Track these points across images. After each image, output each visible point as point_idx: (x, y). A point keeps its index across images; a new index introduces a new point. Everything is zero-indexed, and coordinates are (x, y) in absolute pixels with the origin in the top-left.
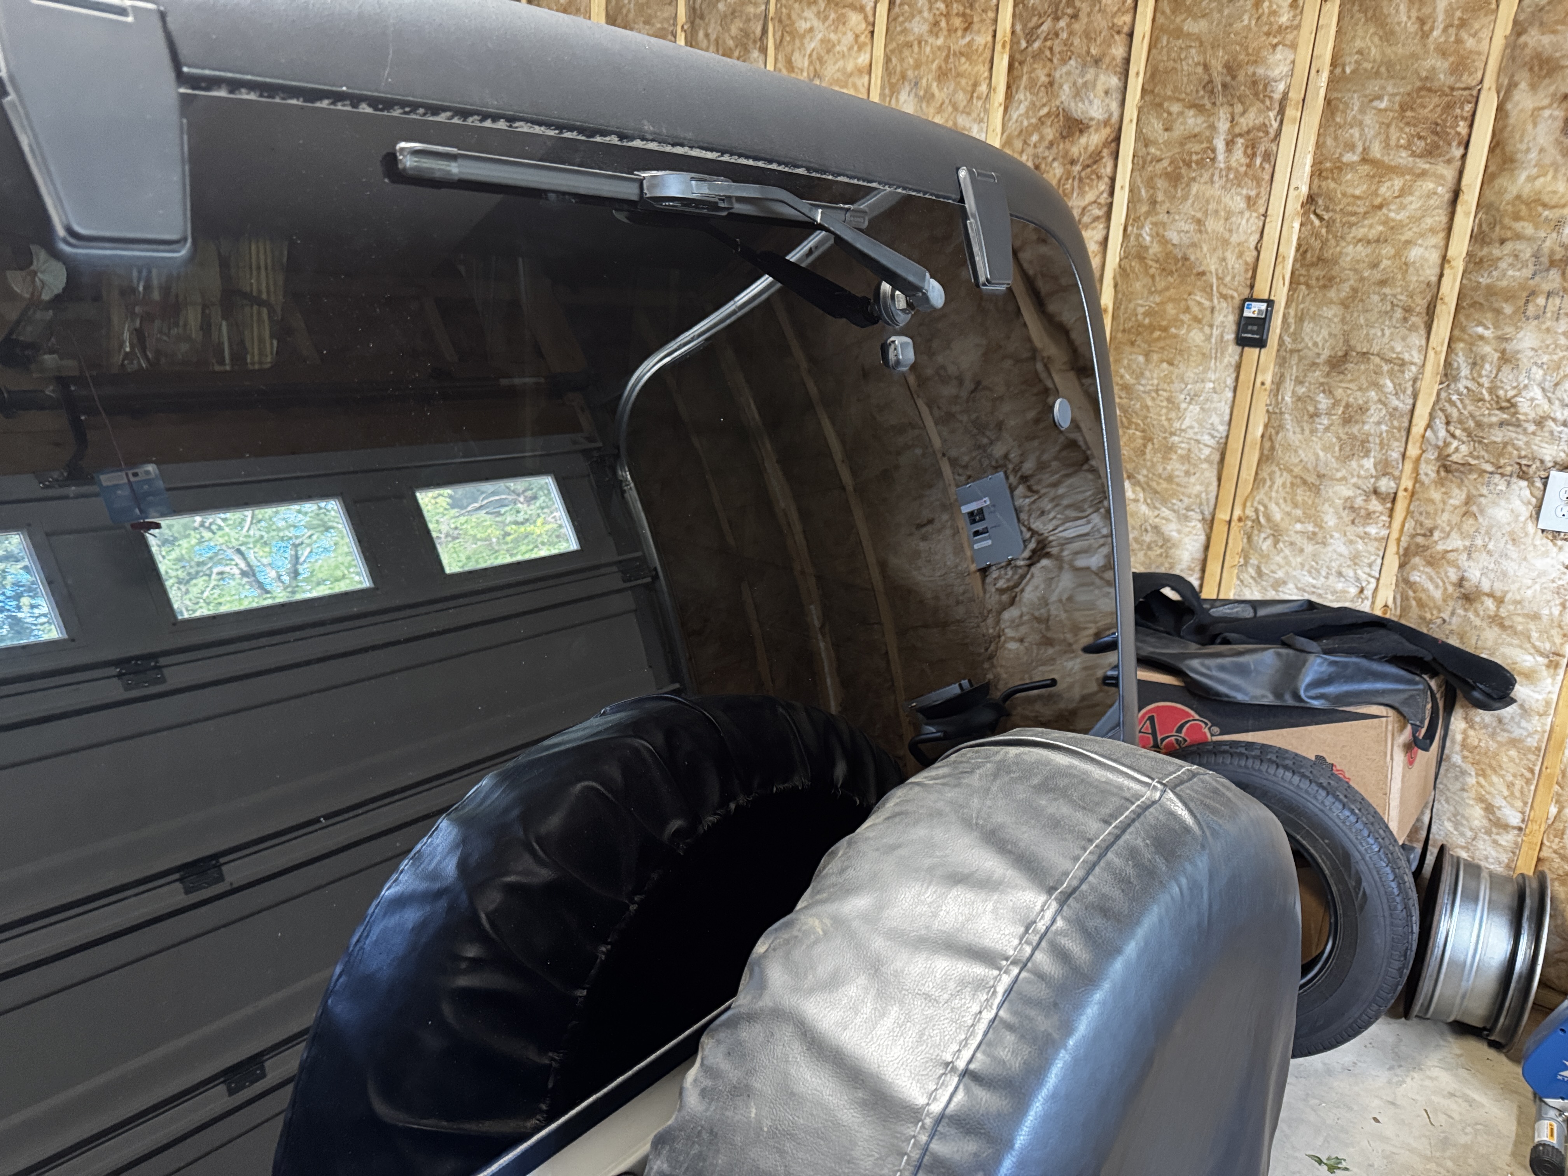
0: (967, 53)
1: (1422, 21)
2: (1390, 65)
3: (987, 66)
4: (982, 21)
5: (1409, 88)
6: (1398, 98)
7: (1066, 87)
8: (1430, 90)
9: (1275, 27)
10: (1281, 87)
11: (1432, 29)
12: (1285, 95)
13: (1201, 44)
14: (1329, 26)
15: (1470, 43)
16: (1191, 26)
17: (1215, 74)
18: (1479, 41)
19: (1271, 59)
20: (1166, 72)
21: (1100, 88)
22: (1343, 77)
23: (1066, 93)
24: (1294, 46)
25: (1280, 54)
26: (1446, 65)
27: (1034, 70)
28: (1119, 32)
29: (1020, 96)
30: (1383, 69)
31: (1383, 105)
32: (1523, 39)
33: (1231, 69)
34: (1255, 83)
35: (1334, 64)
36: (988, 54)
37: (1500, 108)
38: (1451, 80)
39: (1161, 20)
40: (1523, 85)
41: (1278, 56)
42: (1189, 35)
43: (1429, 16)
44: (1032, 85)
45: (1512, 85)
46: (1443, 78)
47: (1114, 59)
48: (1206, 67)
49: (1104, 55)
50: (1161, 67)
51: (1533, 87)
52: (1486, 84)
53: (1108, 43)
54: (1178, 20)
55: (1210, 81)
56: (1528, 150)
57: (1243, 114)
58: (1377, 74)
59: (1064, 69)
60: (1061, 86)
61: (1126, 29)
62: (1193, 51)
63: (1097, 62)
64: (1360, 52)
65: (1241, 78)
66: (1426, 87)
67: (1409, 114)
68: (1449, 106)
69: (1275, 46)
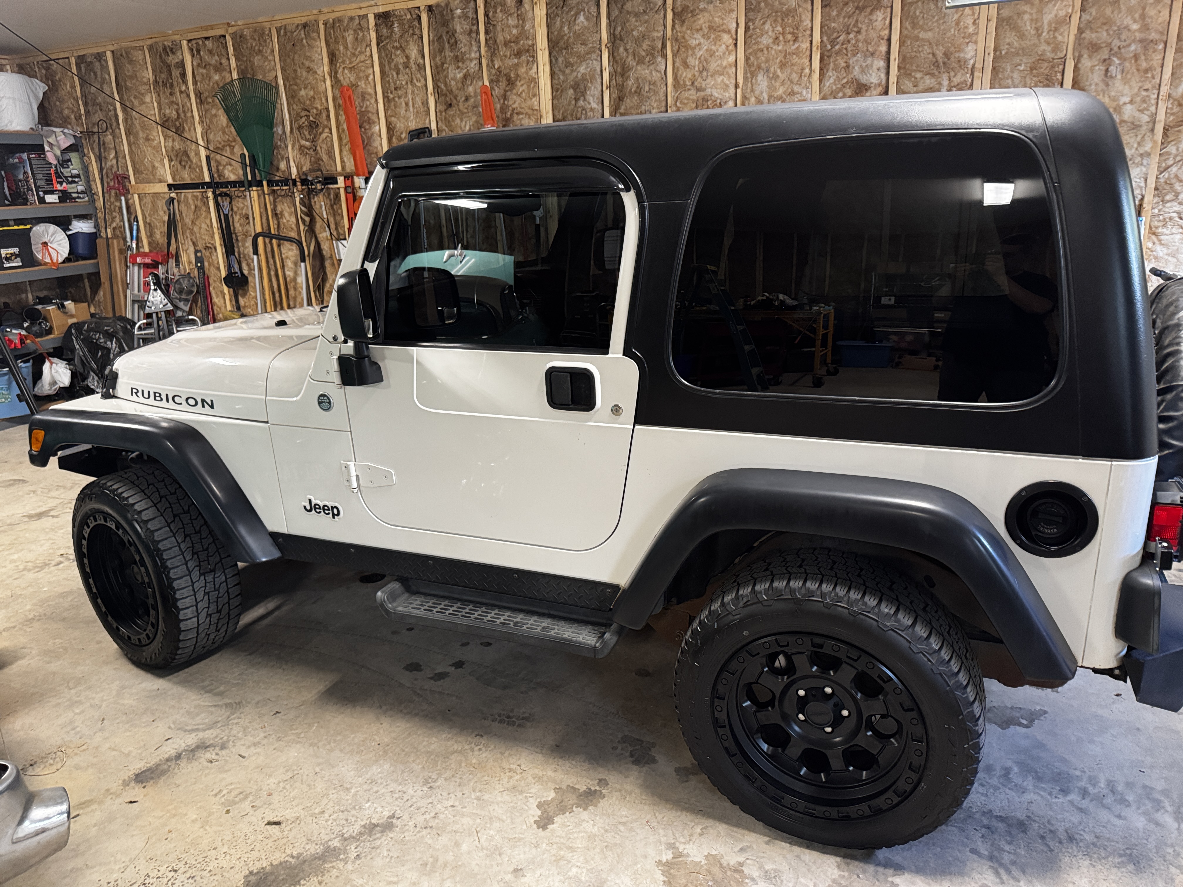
0: (797, 53)
1: (1037, 29)
2: (1023, 49)
3: (808, 59)
4: (803, 36)
5: (1033, 60)
6: (1029, 65)
7: (856, 68)
8: (1043, 60)
9: (967, 34)
10: (972, 62)
11: (1042, 32)
12: (973, 66)
13: (930, 44)
14: (991, 33)
15: (1060, 38)
16: (922, 35)
17: (939, 58)
18: (1064, 37)
19: (967, 50)
20: (912, 58)
21: (875, 67)
22: (1001, 56)
23: (857, 70)
24: (976, 43)
25: (971, 47)
26: (1050, 48)
27: (836, 60)
28: (883, 39)
29: (830, 73)
30: (1020, 52)
31: (1022, 68)
32: (1084, 35)
33: (947, 55)
34: (959, 61)
35: (995, 50)
36: (808, 53)
37: (1075, 66)
38: (1052, 55)
39: (905, 32)
40: (1085, 56)
41: (970, 48)
42: (923, 39)
43: (1041, 26)
44: (836, 68)
45: (1080, 56)
46: (1049, 55)
47: (881, 52)
48: (934, 55)
49: (876, 50)
50: (908, 55)
51: (1090, 57)
52: (1068, 56)
53: (878, 45)
54: (916, 32)
55: (937, 61)
56: (1090, 85)
57: (954, 76)
58: (1018, 54)
59: (855, 59)
60: (853, 68)
61: (886, 37)
62: (926, 47)
63: (872, 54)
64: (1009, 44)
65: (952, 59)
66: (1042, 59)
67: (1034, 71)
68: (1053, 67)
69: (968, 43)
